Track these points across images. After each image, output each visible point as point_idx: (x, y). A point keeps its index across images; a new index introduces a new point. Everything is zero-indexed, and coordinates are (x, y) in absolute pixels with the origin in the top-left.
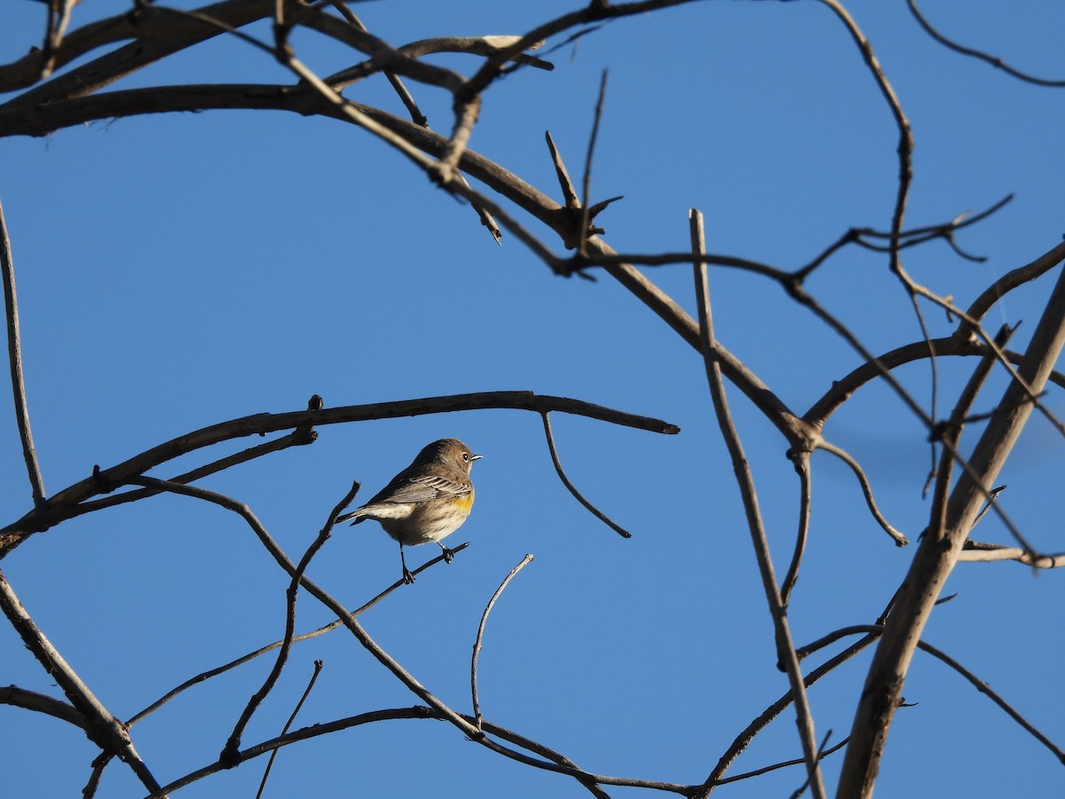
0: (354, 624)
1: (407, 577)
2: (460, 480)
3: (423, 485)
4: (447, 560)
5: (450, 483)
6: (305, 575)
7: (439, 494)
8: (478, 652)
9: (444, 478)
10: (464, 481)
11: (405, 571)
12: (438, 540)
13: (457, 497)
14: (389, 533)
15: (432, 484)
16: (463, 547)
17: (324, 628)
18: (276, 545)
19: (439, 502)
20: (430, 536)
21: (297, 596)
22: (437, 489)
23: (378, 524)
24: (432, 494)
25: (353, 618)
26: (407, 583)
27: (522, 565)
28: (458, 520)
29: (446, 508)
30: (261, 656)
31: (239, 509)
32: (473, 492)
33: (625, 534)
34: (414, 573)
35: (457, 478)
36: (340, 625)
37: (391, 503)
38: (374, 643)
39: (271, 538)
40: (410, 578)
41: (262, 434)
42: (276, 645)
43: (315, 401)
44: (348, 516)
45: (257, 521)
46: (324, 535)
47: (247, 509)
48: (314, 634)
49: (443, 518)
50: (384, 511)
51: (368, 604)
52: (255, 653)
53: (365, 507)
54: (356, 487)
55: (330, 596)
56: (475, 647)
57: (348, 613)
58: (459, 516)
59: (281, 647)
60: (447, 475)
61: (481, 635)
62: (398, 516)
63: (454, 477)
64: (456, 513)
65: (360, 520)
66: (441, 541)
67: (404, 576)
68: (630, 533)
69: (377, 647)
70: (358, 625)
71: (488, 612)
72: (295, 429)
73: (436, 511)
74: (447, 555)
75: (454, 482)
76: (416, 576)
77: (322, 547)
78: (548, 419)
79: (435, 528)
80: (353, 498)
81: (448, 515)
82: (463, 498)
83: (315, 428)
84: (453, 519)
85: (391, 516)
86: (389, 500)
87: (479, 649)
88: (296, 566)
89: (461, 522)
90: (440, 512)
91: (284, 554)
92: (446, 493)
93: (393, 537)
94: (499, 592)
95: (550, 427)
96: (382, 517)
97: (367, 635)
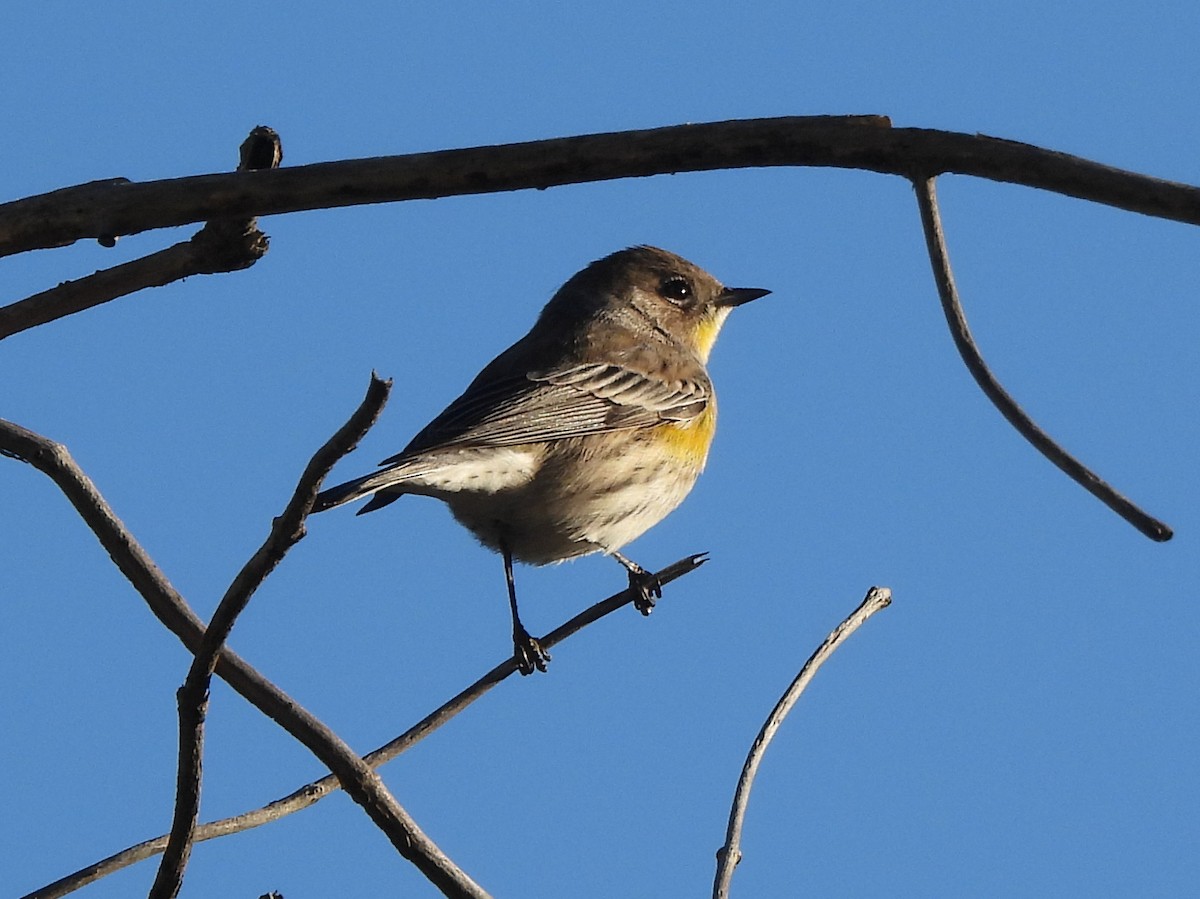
0: (372, 789)
1: (527, 654)
2: (672, 370)
3: (566, 392)
4: (644, 606)
5: (645, 382)
6: (231, 645)
7: (615, 416)
8: (730, 869)
9: (627, 369)
10: (686, 373)
11: (521, 636)
12: (613, 548)
13: (665, 420)
14: (473, 528)
15: (591, 387)
16: (686, 566)
17: (284, 801)
18: (148, 559)
19: (616, 438)
20: (593, 538)
21: (207, 708)
22: (607, 401)
23: (442, 507)
24: (594, 416)
25: (369, 770)
26: (526, 671)
27: (858, 620)
28: (670, 488)
29: (638, 456)
30: (103, 881)
31: (40, 456)
32: (713, 403)
33: (1156, 531)
34: (547, 641)
35: (665, 366)
36: (333, 792)
37: (475, 445)
38: (430, 845)
39: (133, 540)
40: (534, 656)
41: (107, 242)
42: (146, 850)
43: (260, 145)
44: (352, 488)
45: (94, 490)
46: (286, 532)
47: (65, 455)
48: (257, 819)
49: (627, 483)
50: (458, 472)
51: (414, 731)
52: (88, 873)
53: (398, 460)
54: (378, 393)
55: (303, 706)
56: (723, 855)
57: (355, 756)
58: (673, 477)
59: (160, 856)
60: (636, 358)
61: (740, 819)
62: (496, 483)
63: (655, 364)
64: (666, 468)
65: (385, 497)
66: (622, 550)
67: (518, 650)
68: (1171, 527)
69: (440, 855)
70: (384, 790)
71: (759, 754)
72: (201, 225)
73: (608, 464)
74: (641, 589)
75: (656, 378)
76: (550, 651)
77: (280, 567)
78: (933, 197)
79: (605, 515)
80: (368, 424)
81: (643, 474)
82: (685, 422)
83: (261, 223)
84: (658, 486)
85: (476, 484)
86: (469, 436)
87: (732, 860)
88: (203, 622)
89: (680, 493)
90: (620, 468)
91: (171, 587)
92: (635, 410)
93: (485, 540)
94: (793, 698)
95: (938, 219)
96: (448, 487)
97: (408, 820)
